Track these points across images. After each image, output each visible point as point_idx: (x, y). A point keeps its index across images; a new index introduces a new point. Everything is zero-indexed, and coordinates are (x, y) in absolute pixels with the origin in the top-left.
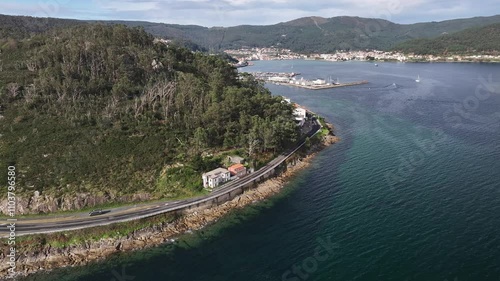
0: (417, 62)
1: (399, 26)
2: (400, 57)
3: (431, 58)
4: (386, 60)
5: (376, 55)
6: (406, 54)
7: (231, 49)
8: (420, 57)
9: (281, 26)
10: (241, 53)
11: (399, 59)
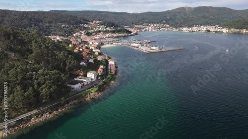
0: (235, 33)
1: (235, 11)
2: (225, 30)
3: (244, 31)
4: (216, 32)
5: (212, 29)
6: (229, 28)
7: (138, 24)
8: (238, 30)
9: (168, 12)
10: (142, 27)
11: (224, 31)
